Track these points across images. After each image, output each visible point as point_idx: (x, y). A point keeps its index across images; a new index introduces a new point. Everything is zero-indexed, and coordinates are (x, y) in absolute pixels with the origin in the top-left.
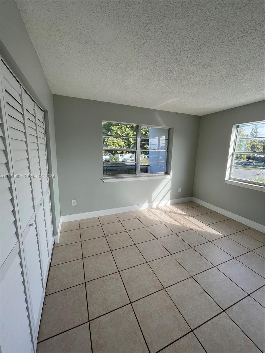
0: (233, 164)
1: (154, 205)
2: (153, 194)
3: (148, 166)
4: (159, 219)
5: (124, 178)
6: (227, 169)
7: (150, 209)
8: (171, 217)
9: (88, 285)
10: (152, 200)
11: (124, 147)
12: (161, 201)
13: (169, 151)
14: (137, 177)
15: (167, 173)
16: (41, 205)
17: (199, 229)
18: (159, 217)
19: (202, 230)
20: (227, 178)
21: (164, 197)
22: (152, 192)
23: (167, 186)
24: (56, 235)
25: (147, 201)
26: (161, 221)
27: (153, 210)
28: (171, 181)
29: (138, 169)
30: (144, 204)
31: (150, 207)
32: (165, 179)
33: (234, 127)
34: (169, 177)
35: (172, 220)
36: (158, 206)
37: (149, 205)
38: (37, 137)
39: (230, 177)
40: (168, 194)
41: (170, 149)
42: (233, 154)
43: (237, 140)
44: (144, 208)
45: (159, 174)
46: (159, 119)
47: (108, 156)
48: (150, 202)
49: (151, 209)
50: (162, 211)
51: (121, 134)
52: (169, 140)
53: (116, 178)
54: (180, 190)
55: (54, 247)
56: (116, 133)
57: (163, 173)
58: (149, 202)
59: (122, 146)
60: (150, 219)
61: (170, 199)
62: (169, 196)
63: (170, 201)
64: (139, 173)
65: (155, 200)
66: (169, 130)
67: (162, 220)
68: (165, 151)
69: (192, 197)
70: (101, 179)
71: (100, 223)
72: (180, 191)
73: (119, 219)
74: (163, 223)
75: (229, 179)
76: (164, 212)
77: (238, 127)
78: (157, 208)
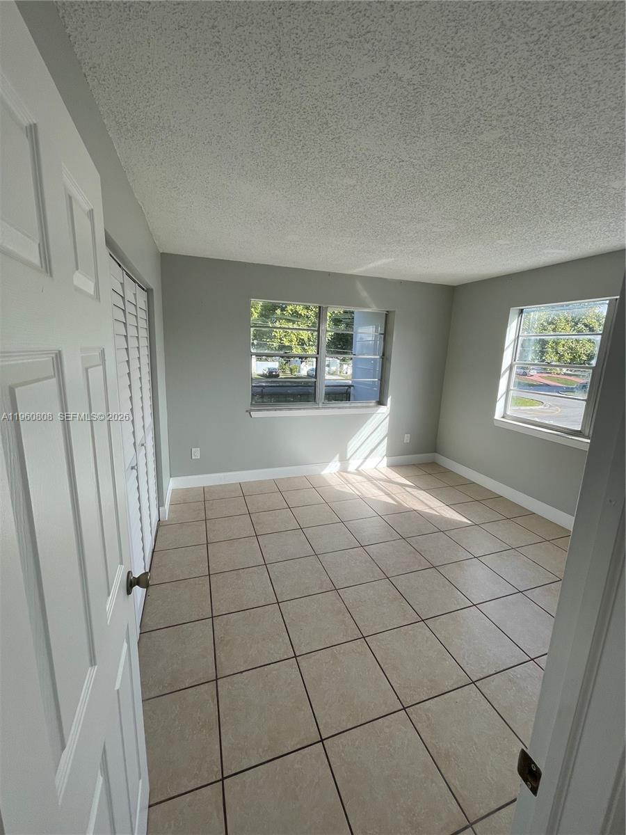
0: (512, 388)
1: (352, 466)
2: (349, 443)
3: (350, 386)
4: (355, 491)
5: (291, 409)
6: (499, 396)
7: (342, 473)
8: (379, 488)
9: (213, 578)
10: (349, 456)
11: (311, 343)
12: (366, 458)
13: (385, 357)
14: (317, 408)
15: (381, 402)
16: (133, 468)
17: (428, 511)
18: (356, 488)
19: (435, 513)
20: (498, 415)
21: (372, 451)
22: (348, 442)
23: (379, 429)
24: (163, 505)
25: (337, 456)
26: (358, 493)
27: (350, 477)
28: (388, 418)
29: (321, 392)
30: (330, 464)
31: (344, 470)
32: (375, 415)
33: (514, 312)
34: (384, 410)
35: (381, 493)
36: (360, 469)
37: (341, 465)
38: (125, 324)
39: (505, 412)
40: (381, 445)
41: (386, 354)
42: (511, 367)
43: (520, 338)
44: (330, 471)
45: (364, 405)
46: (364, 294)
47: (275, 363)
48: (344, 460)
49: (344, 474)
50: (366, 478)
51: (303, 312)
52: (386, 335)
53: (276, 410)
54: (407, 438)
55: (158, 526)
56: (292, 310)
57: (373, 403)
58: (341, 460)
59: (306, 339)
60: (338, 491)
61: (387, 455)
62: (383, 448)
63: (385, 459)
64: (323, 401)
65: (353, 457)
66: (386, 314)
67: (360, 492)
68: (378, 357)
69: (436, 454)
70: (247, 411)
71: (243, 492)
72: (408, 441)
73: (278, 487)
74: (362, 498)
75: (503, 417)
76: (370, 479)
77: (522, 311)
78: (358, 472)
